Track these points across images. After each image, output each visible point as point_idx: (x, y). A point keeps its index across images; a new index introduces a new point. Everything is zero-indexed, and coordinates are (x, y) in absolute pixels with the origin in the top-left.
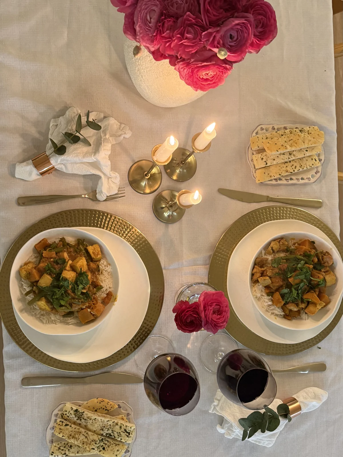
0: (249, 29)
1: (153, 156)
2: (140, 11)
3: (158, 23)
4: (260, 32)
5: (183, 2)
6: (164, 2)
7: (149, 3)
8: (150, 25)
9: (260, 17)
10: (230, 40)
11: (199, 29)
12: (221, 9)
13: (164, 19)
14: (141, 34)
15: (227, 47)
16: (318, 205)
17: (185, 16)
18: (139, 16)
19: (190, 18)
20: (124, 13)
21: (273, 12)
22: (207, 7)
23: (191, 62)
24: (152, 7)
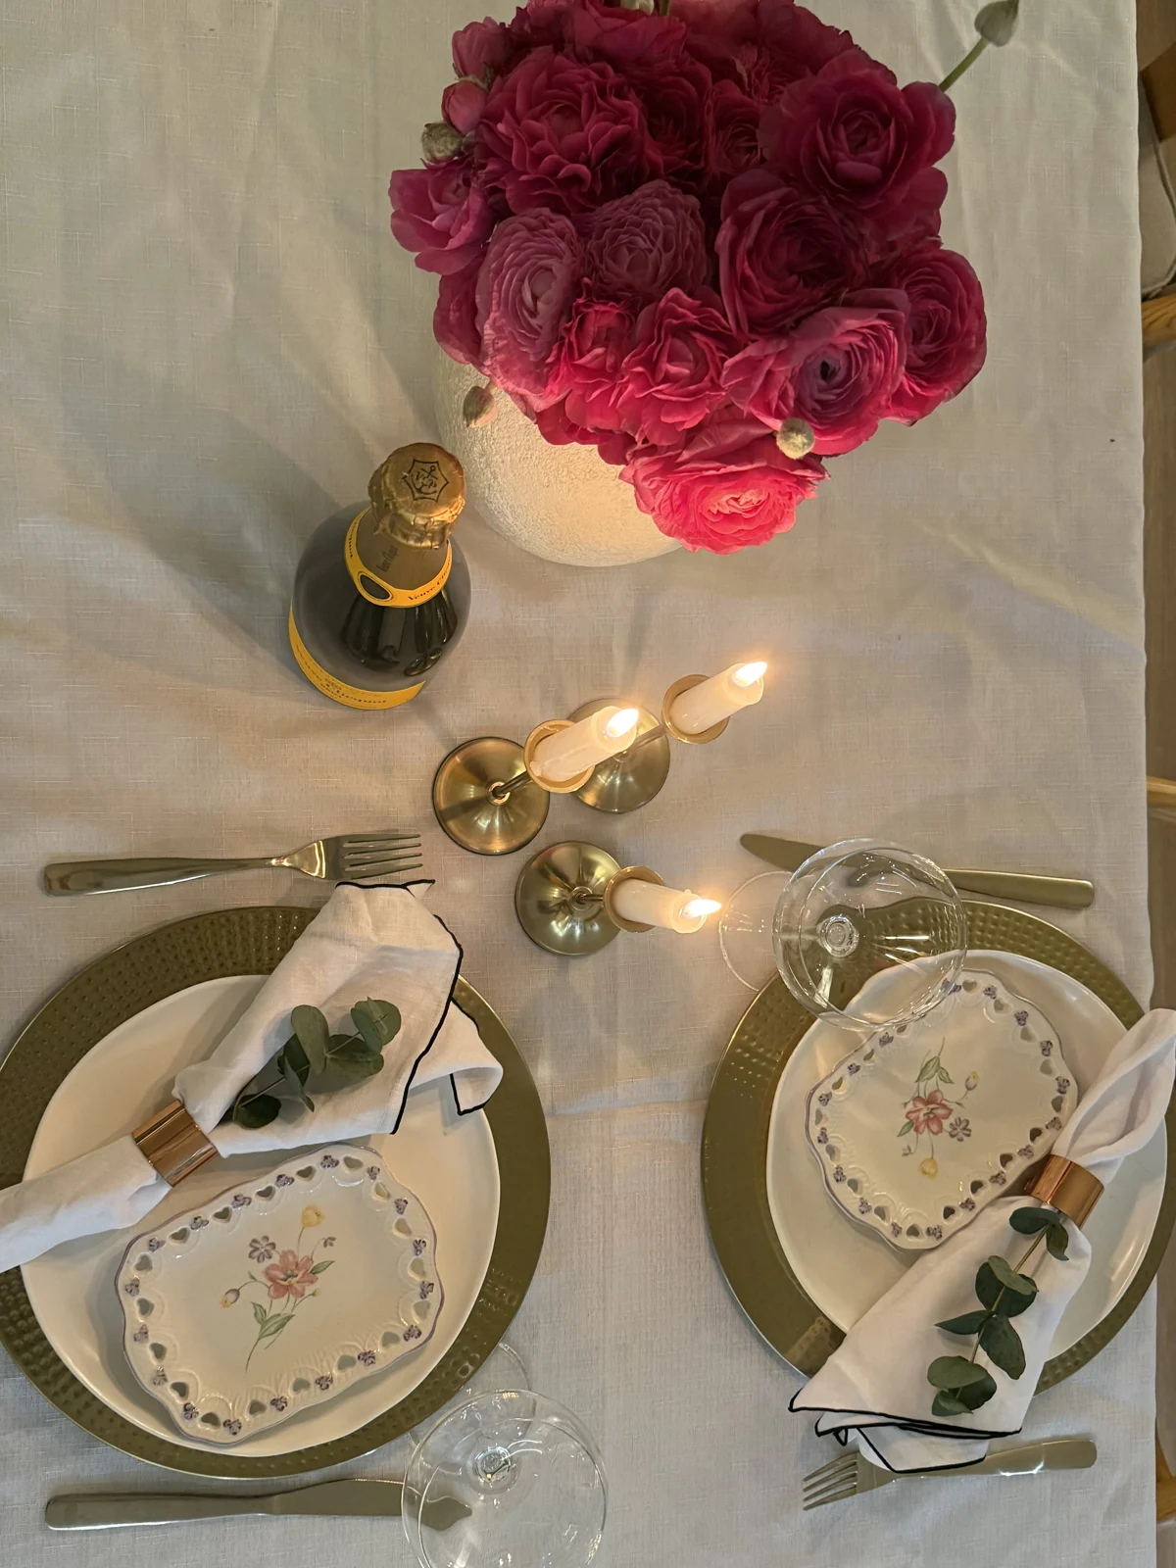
0: (891, 345)
1: (530, 761)
2: (498, 271)
3: (564, 318)
4: (927, 357)
5: (653, 244)
6: (586, 243)
7: (532, 244)
8: (534, 322)
9: (931, 305)
10: (823, 383)
11: (713, 346)
12: (792, 273)
13: (586, 305)
14: (498, 350)
15: (810, 408)
16: (1076, 899)
17: (662, 304)
18: (495, 288)
19: (680, 310)
20: (439, 272)
21: (972, 286)
22: (743, 270)
23: (680, 459)
24: (541, 259)
